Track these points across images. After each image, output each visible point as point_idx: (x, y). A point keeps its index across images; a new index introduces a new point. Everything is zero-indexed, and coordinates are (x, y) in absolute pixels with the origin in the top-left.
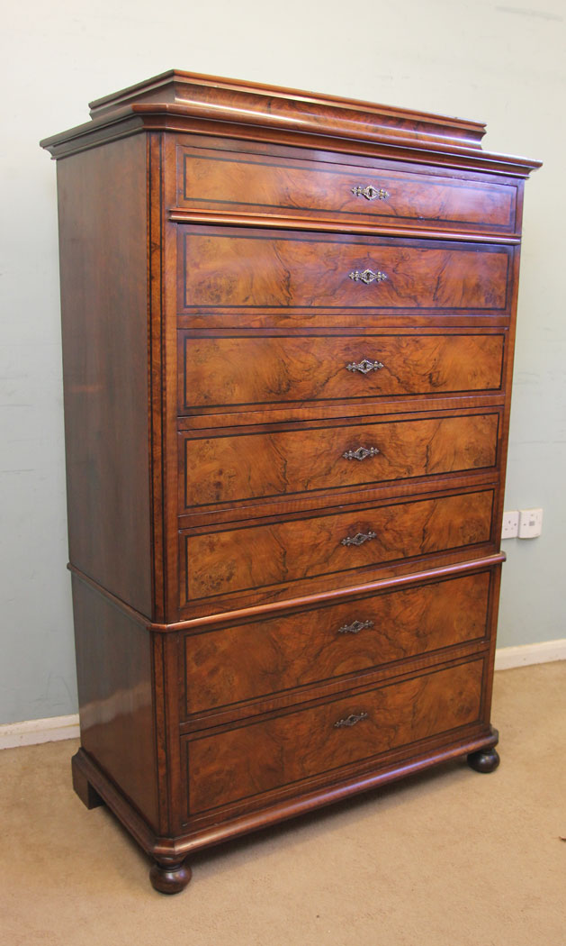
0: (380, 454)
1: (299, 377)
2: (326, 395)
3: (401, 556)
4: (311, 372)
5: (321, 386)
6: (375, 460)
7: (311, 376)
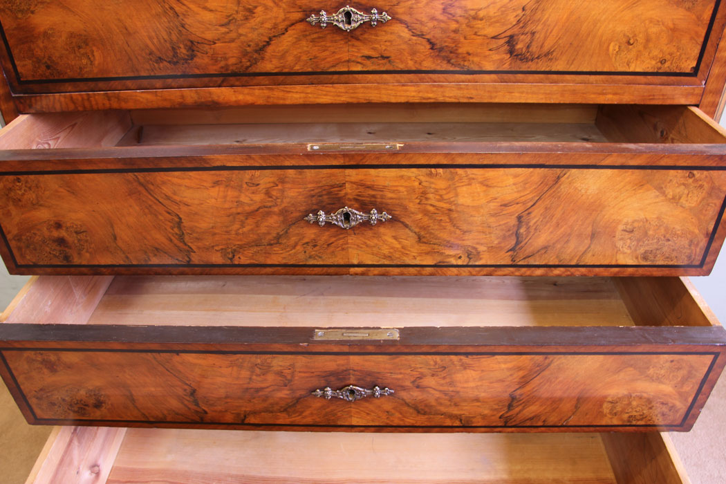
0: (395, 220)
1: (209, 35)
2: (269, 66)
3: (457, 423)
4: (232, 27)
5: (256, 51)
6: (382, 230)
7: (233, 35)
